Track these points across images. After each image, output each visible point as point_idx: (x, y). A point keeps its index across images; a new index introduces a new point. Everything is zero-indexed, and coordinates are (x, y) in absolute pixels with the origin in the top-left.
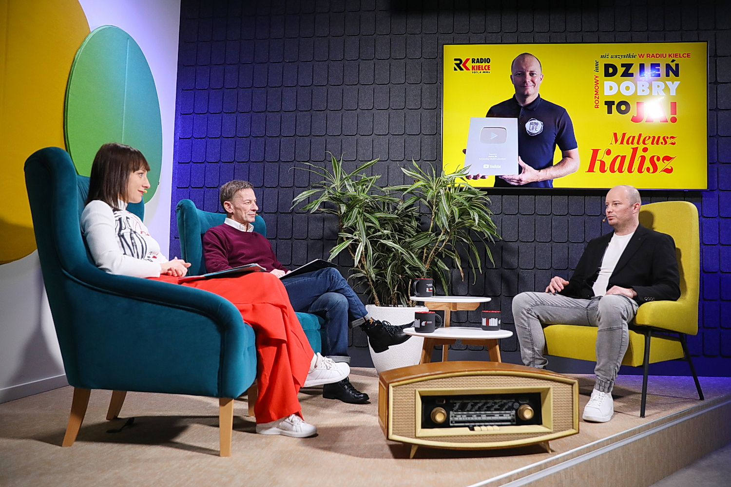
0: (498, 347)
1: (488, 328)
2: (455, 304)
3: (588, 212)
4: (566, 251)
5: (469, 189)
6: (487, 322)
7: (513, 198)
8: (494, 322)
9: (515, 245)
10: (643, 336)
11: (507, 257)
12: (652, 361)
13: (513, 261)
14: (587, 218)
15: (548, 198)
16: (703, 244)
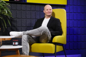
0: (19, 51)
1: (15, 45)
2: (5, 39)
3: (36, 10)
4: (30, 21)
5: (2, 1)
6: (15, 43)
7: (15, 5)
8: (17, 43)
9: (15, 19)
10: (54, 45)
11: (13, 23)
12: (57, 51)
13: (15, 24)
14: (36, 12)
15: (25, 5)
16: (68, 20)
